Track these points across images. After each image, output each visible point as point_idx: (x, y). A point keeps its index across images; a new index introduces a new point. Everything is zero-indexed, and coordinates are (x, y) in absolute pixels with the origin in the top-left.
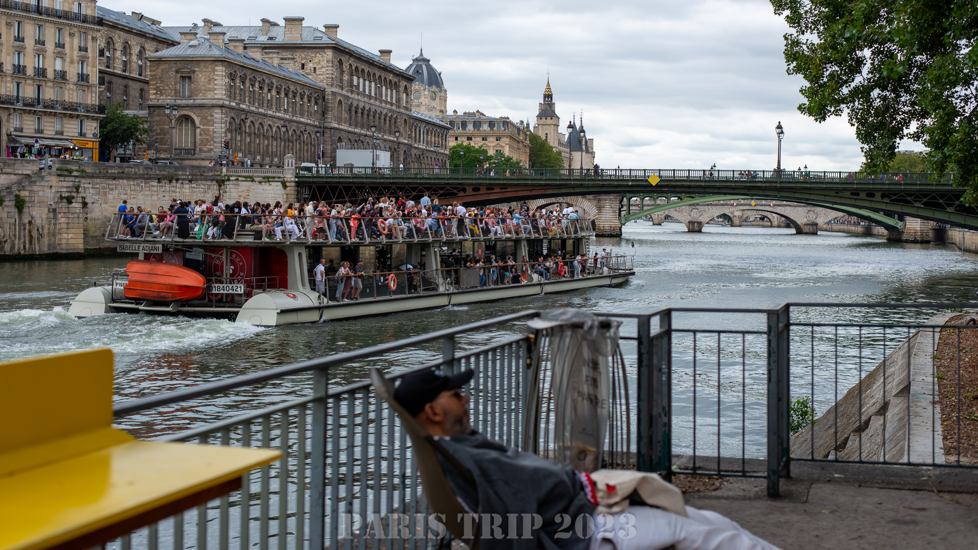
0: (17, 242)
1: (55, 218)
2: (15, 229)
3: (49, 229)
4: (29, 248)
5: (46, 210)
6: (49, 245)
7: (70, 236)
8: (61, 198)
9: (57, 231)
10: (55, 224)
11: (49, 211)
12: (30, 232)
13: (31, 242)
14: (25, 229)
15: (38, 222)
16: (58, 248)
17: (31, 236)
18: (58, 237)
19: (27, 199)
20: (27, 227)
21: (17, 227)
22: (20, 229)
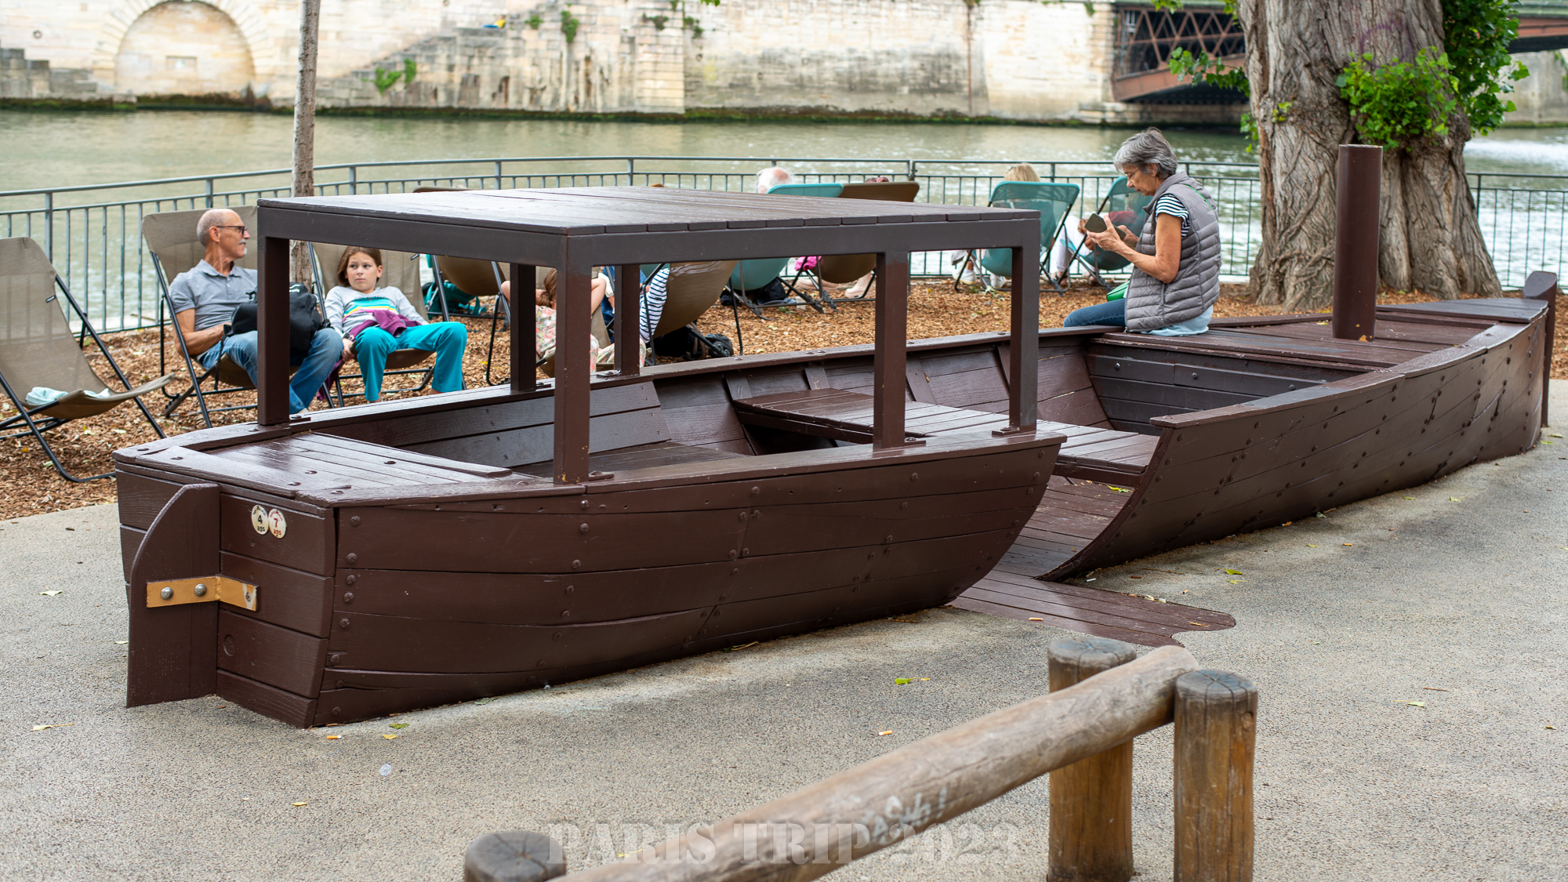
0: (563, 91)
1: (633, 52)
2: (561, 69)
3: (621, 71)
4: (585, 103)
5: (617, 39)
6: (621, 99)
7: (660, 84)
8: (645, 19)
9: (636, 75)
10: (632, 64)
11: (622, 41)
12: (587, 75)
13: (588, 92)
14: (577, 70)
15: (601, 58)
16: (637, 103)
17: (589, 83)
18: (638, 85)
19: (583, 20)
20: (582, 66)
21: (565, 66)
22: (569, 69)
